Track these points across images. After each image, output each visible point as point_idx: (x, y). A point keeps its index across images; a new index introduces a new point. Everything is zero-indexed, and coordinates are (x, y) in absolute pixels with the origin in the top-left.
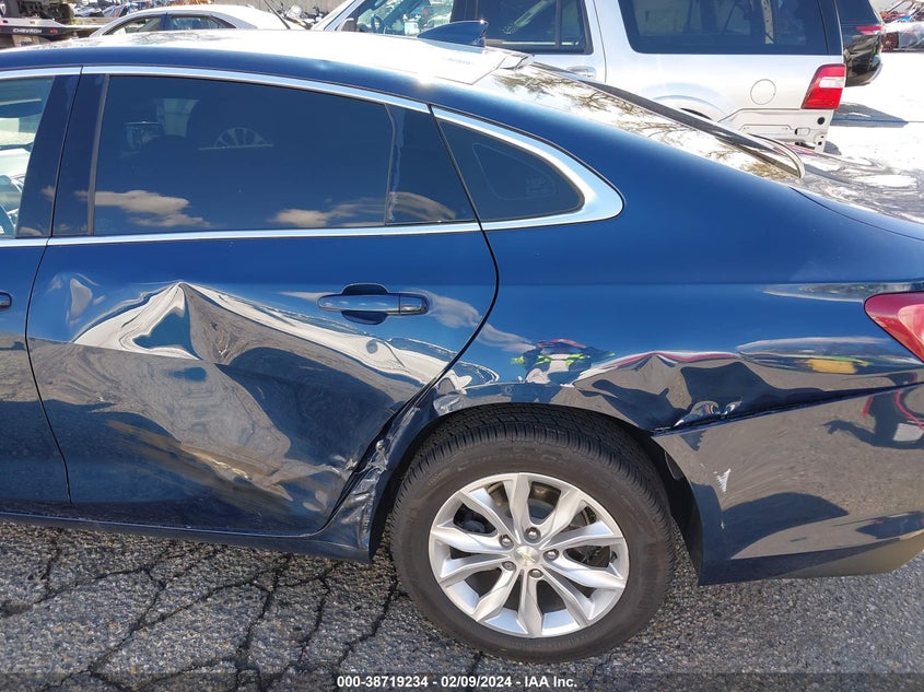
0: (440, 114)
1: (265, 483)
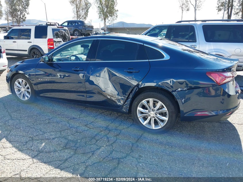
0: (145, 45)
1: (113, 99)
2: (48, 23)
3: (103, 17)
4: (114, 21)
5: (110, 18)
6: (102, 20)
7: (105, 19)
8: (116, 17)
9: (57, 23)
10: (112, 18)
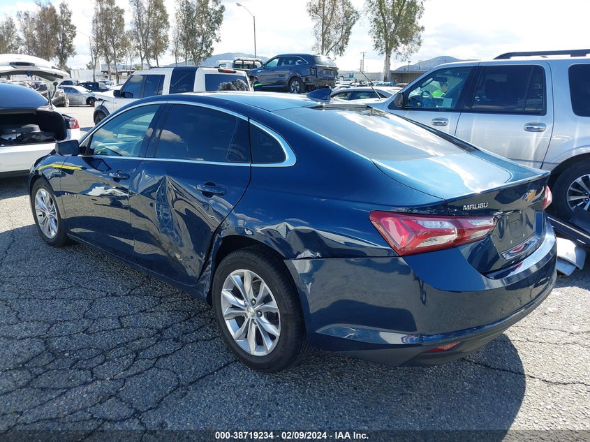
2: (237, 62)
3: (384, 46)
4: (412, 55)
5: (402, 48)
6: (383, 53)
7: (388, 51)
8: (416, 46)
9: (257, 61)
10: (406, 47)
